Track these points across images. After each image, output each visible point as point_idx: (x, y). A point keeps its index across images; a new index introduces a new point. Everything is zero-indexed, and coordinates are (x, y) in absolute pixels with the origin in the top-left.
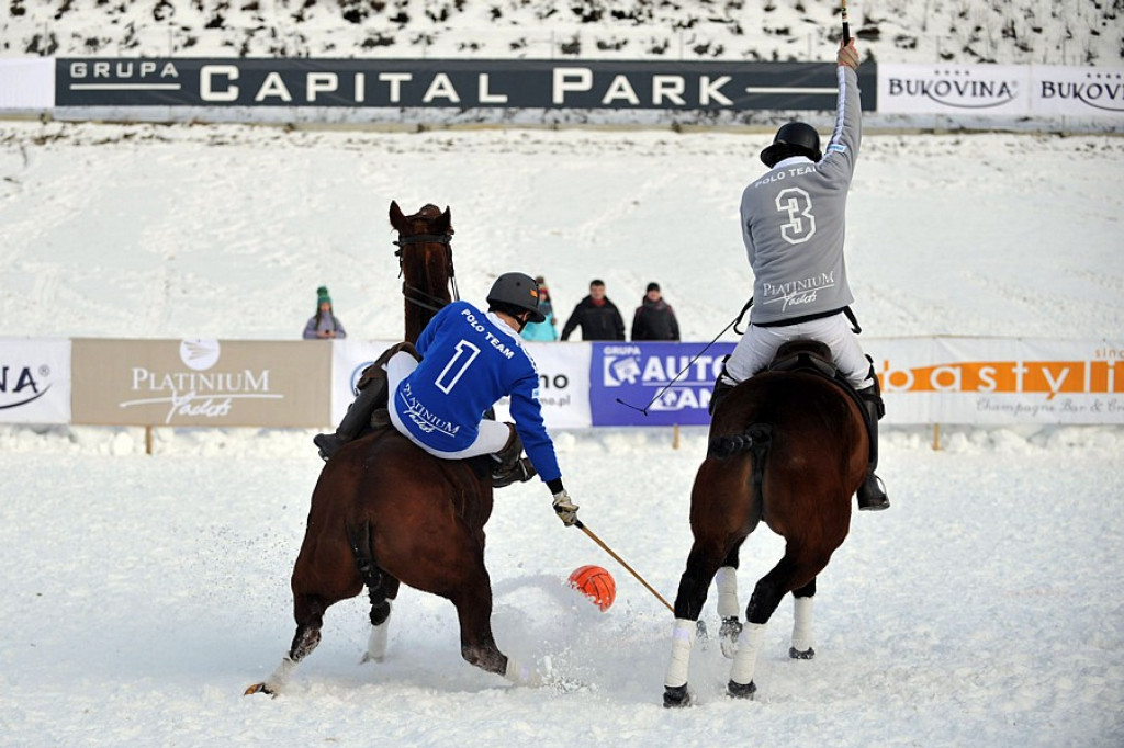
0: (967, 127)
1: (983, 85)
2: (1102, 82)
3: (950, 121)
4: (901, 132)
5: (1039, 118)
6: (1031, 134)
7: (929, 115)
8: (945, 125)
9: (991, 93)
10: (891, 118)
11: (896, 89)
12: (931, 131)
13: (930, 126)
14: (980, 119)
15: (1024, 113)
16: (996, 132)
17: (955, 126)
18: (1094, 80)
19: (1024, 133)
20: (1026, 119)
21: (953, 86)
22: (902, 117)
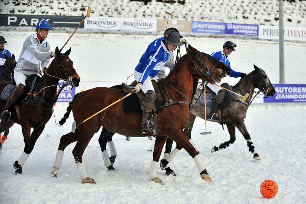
0: (106, 32)
1: (109, 22)
2: (138, 22)
3: (101, 30)
4: (90, 33)
5: (123, 30)
6: (121, 34)
7: (96, 29)
9: (111, 24)
10: (87, 30)
11: (89, 23)
12: (97, 33)
13: (97, 32)
14: (108, 30)
16: (112, 33)
17: (102, 32)
18: (136, 21)
19: (119, 34)
20: (120, 30)
21: (102, 22)
22: (90, 29)
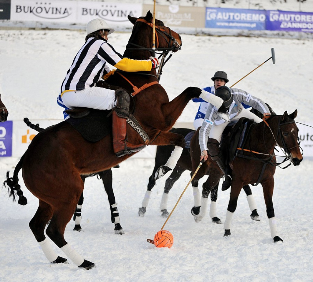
0: (49, 27)
1: (57, 9)
2: (108, 9)
3: (42, 24)
4: (21, 29)
5: (80, 24)
6: (77, 30)
7: (33, 22)
8: (40, 26)
9: (60, 13)
10: (16, 23)
11: (19, 10)
12: (34, 29)
13: (33, 27)
14: (54, 24)
15: (74, 22)
16: (62, 29)
17: (44, 27)
18: (105, 8)
19: (74, 30)
20: (74, 24)
21: (44, 10)
22: (21, 22)
